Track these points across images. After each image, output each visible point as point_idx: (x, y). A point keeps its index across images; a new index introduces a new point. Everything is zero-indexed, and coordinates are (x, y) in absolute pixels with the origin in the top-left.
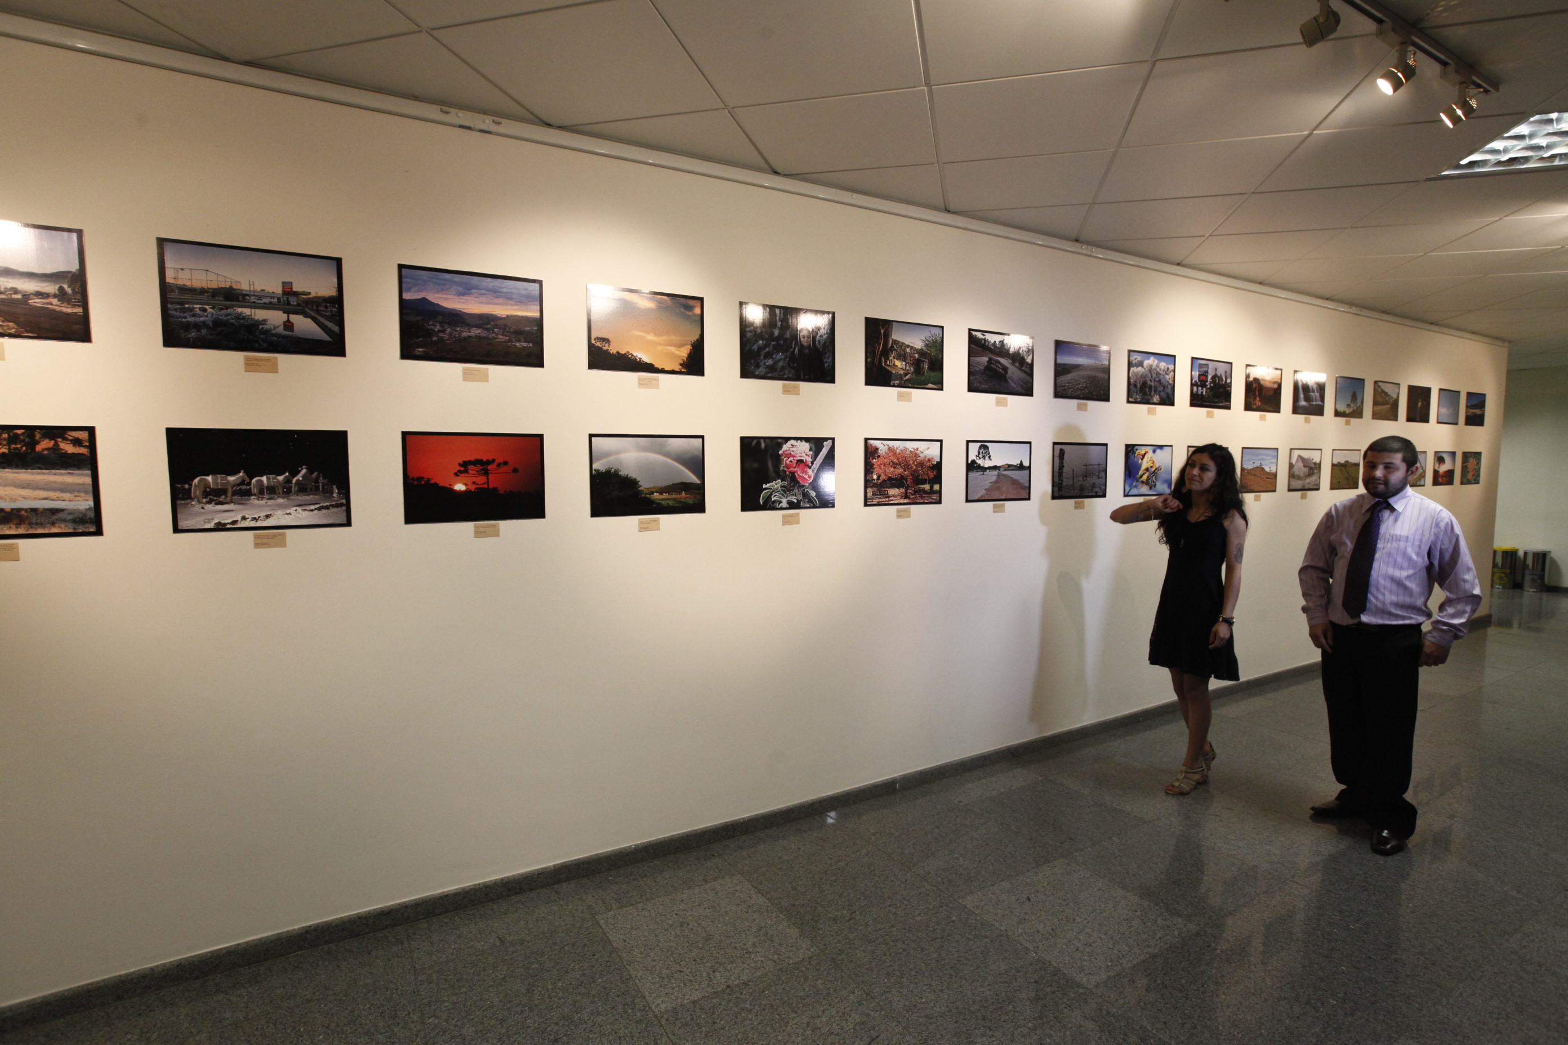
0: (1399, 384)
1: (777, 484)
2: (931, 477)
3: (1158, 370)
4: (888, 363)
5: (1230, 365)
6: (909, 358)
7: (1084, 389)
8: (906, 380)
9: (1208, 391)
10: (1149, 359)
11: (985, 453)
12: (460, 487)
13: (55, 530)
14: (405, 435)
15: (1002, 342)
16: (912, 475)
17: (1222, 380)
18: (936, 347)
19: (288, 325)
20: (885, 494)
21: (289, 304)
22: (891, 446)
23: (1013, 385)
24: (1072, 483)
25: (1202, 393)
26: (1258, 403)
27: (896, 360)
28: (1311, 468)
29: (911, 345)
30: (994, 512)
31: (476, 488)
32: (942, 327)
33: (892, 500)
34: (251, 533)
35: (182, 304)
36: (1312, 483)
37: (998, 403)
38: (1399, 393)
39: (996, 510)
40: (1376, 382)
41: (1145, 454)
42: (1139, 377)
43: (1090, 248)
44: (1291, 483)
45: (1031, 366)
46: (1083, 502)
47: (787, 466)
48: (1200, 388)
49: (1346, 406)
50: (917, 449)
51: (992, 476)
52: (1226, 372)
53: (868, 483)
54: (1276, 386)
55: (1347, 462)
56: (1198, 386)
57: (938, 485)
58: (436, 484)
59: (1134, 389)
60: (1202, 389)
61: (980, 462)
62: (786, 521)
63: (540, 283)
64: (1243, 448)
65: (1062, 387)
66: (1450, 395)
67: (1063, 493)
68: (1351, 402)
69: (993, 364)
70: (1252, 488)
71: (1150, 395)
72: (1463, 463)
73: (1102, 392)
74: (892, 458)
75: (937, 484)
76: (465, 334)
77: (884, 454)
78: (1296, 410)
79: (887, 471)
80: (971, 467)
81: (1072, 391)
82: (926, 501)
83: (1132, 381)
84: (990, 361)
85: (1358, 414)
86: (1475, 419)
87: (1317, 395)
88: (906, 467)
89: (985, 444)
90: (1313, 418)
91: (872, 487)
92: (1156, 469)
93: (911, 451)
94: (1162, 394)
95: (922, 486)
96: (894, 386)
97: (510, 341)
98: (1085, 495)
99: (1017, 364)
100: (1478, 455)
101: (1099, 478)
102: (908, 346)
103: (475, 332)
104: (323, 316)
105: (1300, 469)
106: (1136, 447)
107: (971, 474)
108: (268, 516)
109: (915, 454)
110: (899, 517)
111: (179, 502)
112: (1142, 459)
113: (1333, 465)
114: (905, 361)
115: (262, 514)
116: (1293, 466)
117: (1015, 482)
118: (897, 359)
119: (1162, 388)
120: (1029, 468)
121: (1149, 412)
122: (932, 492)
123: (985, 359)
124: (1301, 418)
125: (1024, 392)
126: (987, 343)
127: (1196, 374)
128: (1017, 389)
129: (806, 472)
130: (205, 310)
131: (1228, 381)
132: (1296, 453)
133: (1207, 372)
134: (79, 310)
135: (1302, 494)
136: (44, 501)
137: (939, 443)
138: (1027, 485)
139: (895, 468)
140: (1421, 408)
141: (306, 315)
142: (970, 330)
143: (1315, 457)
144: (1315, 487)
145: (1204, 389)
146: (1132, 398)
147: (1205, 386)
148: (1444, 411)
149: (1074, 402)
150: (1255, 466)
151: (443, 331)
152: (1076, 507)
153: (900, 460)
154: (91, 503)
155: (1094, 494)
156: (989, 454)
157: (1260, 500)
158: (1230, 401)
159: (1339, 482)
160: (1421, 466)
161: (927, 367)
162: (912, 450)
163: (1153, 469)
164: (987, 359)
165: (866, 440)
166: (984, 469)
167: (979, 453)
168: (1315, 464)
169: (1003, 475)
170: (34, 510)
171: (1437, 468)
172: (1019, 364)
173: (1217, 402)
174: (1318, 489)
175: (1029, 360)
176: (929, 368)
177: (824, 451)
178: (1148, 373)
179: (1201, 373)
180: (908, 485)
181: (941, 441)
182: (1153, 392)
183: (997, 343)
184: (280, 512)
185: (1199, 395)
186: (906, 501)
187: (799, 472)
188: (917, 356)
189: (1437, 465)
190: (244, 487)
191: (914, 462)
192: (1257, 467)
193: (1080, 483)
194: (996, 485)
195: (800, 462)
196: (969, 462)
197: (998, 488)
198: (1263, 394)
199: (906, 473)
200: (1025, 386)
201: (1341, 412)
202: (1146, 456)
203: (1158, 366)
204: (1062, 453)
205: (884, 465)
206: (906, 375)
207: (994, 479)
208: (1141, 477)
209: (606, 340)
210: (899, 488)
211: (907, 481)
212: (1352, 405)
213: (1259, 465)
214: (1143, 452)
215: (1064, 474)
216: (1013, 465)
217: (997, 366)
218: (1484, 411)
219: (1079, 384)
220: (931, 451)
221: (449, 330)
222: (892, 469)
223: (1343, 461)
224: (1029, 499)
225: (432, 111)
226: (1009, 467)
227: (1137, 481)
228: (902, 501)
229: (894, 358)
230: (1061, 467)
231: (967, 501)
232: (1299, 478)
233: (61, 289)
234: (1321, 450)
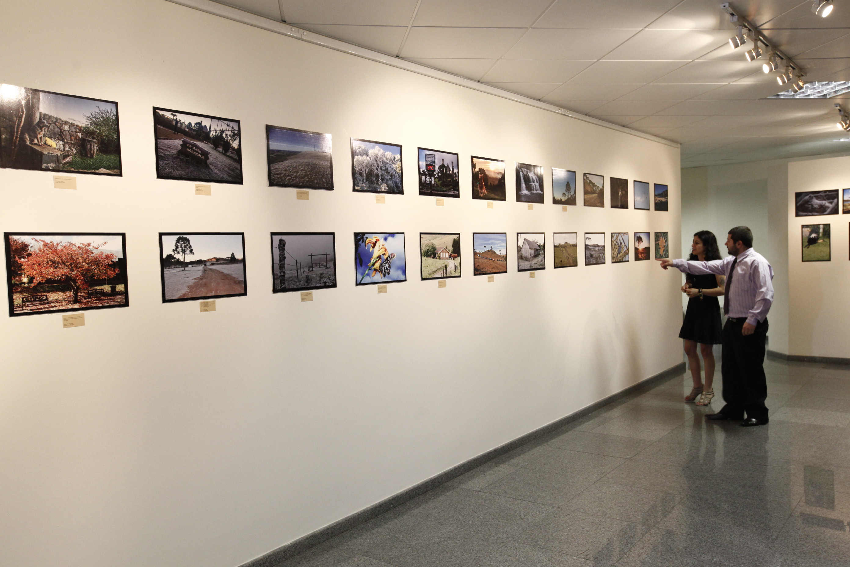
0: (603, 176)
2: (111, 277)
3: (384, 159)
4: (36, 141)
5: (456, 156)
6: (68, 137)
7: (304, 177)
8: (65, 163)
9: (437, 180)
10: (373, 148)
11: (185, 246)
15: (200, 124)
16: (82, 274)
17: (450, 170)
18: (108, 125)
20: (43, 300)
22: (47, 242)
23: (216, 171)
24: (296, 275)
25: (431, 182)
26: (485, 191)
27: (47, 139)
28: (537, 250)
29: (71, 121)
30: (202, 311)
32: (116, 104)
33: (55, 306)
36: (539, 264)
37: (199, 191)
38: (603, 184)
39: (203, 309)
40: (585, 174)
41: (376, 242)
42: (364, 165)
43: (302, 31)
44: (520, 264)
45: (239, 151)
46: (311, 293)
48: (428, 177)
49: (562, 195)
50: (89, 245)
51: (197, 271)
52: (452, 162)
53: (13, 288)
54: (500, 176)
55: (566, 243)
56: (426, 176)
57: (123, 285)
59: (360, 178)
60: (431, 178)
61: (179, 256)
64: (474, 234)
65: (277, 174)
66: (642, 185)
67: (286, 285)
68: (566, 191)
69: (189, 148)
70: (485, 270)
71: (377, 183)
72: (656, 241)
73: (324, 180)
74: (51, 256)
75: (121, 283)
77: (38, 252)
78: (519, 198)
79: (44, 271)
80: (168, 262)
81: (289, 179)
82: (106, 305)
83: (357, 169)
84: (185, 144)
85: (572, 201)
86: (662, 206)
87: (537, 184)
88: (74, 264)
89: (185, 236)
90: (535, 205)
91: (21, 292)
92: (389, 256)
93: (79, 247)
94: (390, 182)
95: (98, 288)
96: (47, 169)
98: (312, 286)
99: (220, 149)
100: (665, 234)
101: (327, 268)
102: (66, 123)
105: (527, 251)
106: (366, 235)
107: (167, 271)
109: (86, 250)
110: (65, 326)
112: (373, 247)
113: (555, 246)
114: (63, 140)
116: (521, 249)
117: (226, 277)
118: (50, 138)
119: (389, 177)
120: (244, 260)
121: (378, 200)
122: (114, 293)
123: (177, 143)
124: (524, 205)
125: (230, 179)
126: (179, 125)
127: (423, 164)
128: (222, 176)
131: (456, 171)
132: (522, 237)
133: (434, 162)
135: (531, 274)
138: (243, 279)
139: (56, 268)
140: (621, 197)
142: (155, 109)
143: (539, 240)
144: (541, 267)
145: (433, 178)
146: (358, 186)
147: (434, 175)
148: (638, 199)
149: (293, 191)
150: (487, 250)
152: (303, 300)
153: (64, 258)
155: (322, 285)
156: (190, 247)
157: (493, 281)
158: (458, 190)
159: (561, 261)
160: (625, 245)
161: (96, 148)
162: (81, 246)
163: (384, 257)
164: (181, 142)
165: (7, 235)
166: (185, 265)
167: (177, 247)
168: (539, 246)
169: (211, 269)
171: (637, 247)
172: (223, 149)
173: (446, 191)
174: (544, 268)
175: (235, 145)
176: (100, 150)
178: (374, 162)
179: (429, 163)
180: (78, 287)
181: (123, 235)
182: (380, 181)
183: (193, 124)
185: (428, 184)
186: (76, 306)
188: (80, 135)
189: (637, 243)
191: (85, 260)
192: (489, 251)
193: (305, 274)
194: (202, 282)
196: (165, 256)
197: (205, 285)
198: (489, 184)
199: (73, 273)
200: (232, 173)
201: (558, 200)
202: (377, 244)
203: (384, 155)
204: (282, 244)
205: (39, 265)
206: (65, 157)
207: (199, 274)
208: (373, 265)
210: (64, 290)
211: (75, 282)
212: (567, 194)
213: (490, 249)
214: (374, 240)
215: (286, 266)
216: (222, 259)
217: (194, 151)
218: (667, 199)
219: (297, 172)
222: (52, 270)
223: (563, 243)
224: (245, 294)
226: (218, 261)
227: (369, 270)
228: (70, 307)
229: (44, 136)
230: (282, 258)
231: (165, 301)
232: (527, 259)
234: (544, 233)
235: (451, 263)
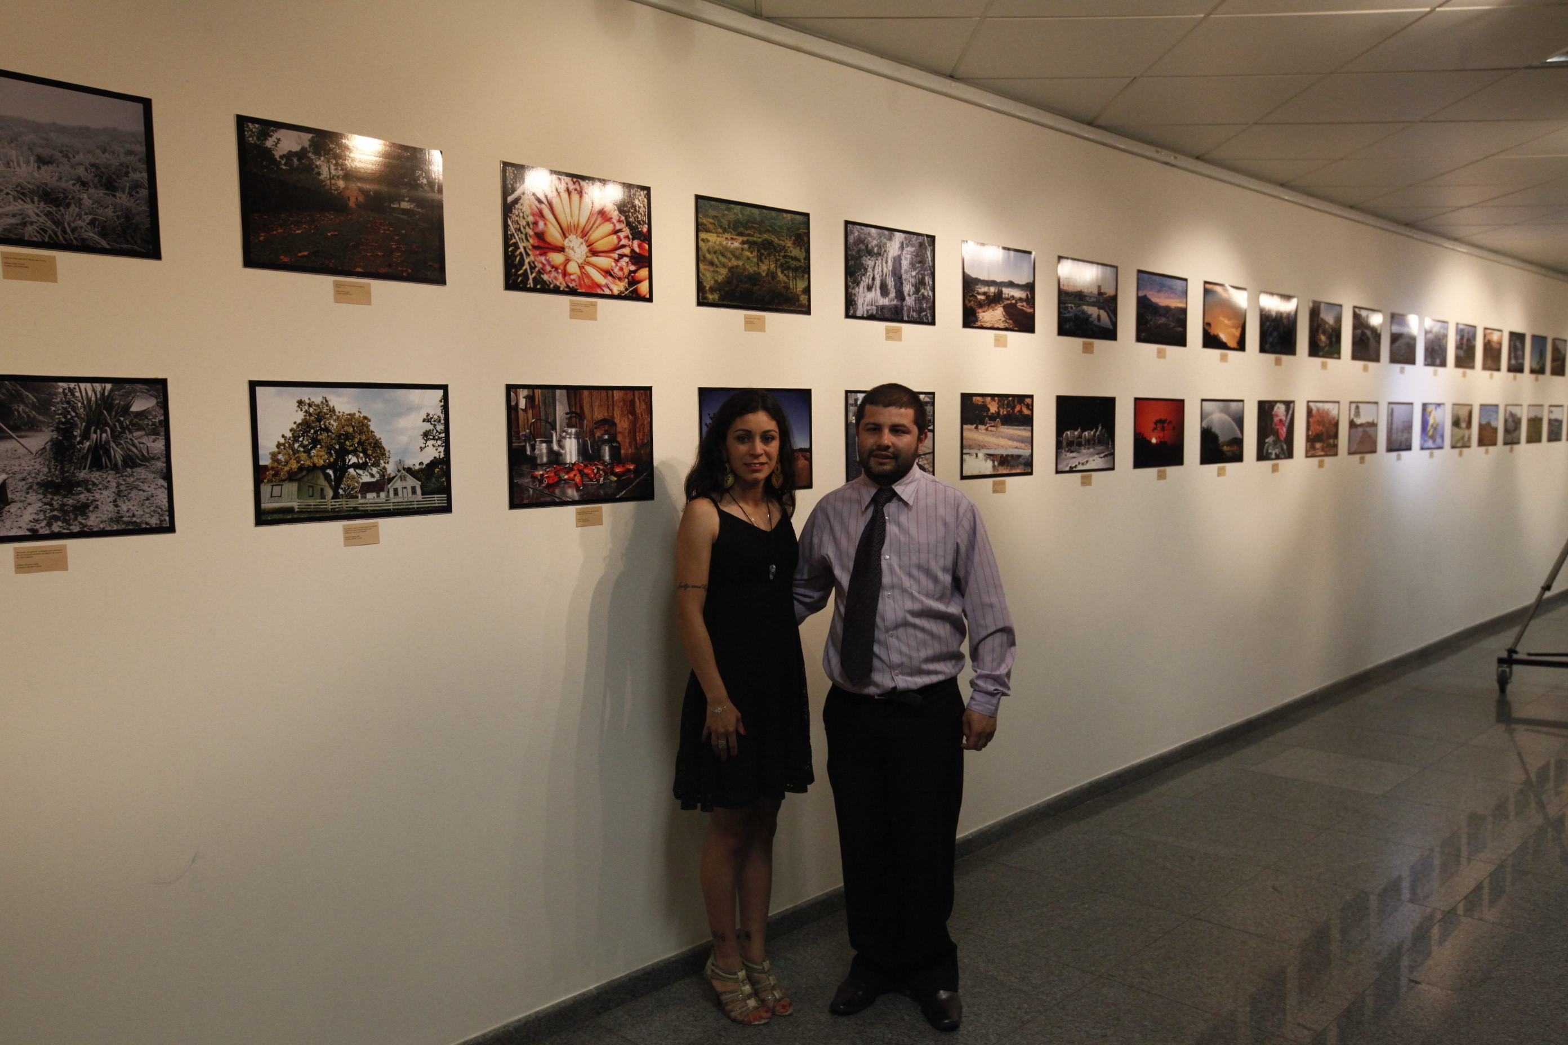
1: (1270, 440)
2: (1334, 433)
3: (1437, 334)
4: (1318, 337)
5: (1476, 329)
6: (1327, 333)
7: (1403, 355)
8: (1325, 352)
9: (1464, 352)
10: (1435, 326)
11: (1358, 412)
12: (1154, 441)
13: (1018, 471)
14: (1136, 400)
16: (1326, 431)
17: (1471, 343)
18: (1339, 322)
19: (1099, 316)
20: (1314, 448)
21: (1099, 302)
22: (1318, 407)
23: (1371, 353)
24: (1396, 438)
25: (1460, 354)
27: (1322, 336)
28: (1516, 423)
29: (1328, 322)
30: (1360, 462)
31: (1161, 442)
32: (1341, 306)
33: (1317, 453)
34: (1079, 475)
35: (1065, 304)
36: (1517, 437)
37: (1365, 368)
39: (1362, 461)
40: (1553, 340)
41: (1432, 411)
42: (1430, 341)
44: (1504, 437)
45: (1380, 339)
46: (1401, 454)
47: (1276, 425)
48: (1460, 351)
49: (1536, 364)
50: (1329, 409)
51: (1360, 429)
52: (1473, 335)
53: (1308, 436)
54: (1499, 347)
55: (1537, 416)
56: (1458, 349)
57: (1337, 441)
58: (1145, 438)
59: (1428, 354)
61: (1355, 420)
62: (1275, 469)
63: (1186, 280)
64: (1480, 405)
65: (1394, 353)
67: (1393, 447)
68: (1540, 360)
69: (1364, 337)
70: (1484, 441)
71: (1436, 358)
73: (1412, 357)
74: (1317, 417)
75: (1335, 438)
76: (1160, 322)
77: (1315, 414)
78: (1509, 368)
79: (1316, 428)
80: (1352, 424)
81: (1398, 357)
82: (1332, 453)
83: (1428, 345)
84: (1362, 335)
85: (1543, 370)
87: (1521, 353)
88: (1324, 425)
89: (1358, 404)
90: (1519, 375)
91: (1309, 441)
92: (1437, 425)
94: (1441, 356)
95: (1331, 441)
96: (1322, 356)
97: (1175, 327)
98: (1401, 448)
99: (1374, 337)
101: (1408, 434)
103: (1163, 320)
104: (1110, 310)
105: (1510, 423)
106: (1428, 406)
107: (1351, 431)
108: (1087, 462)
109: (1327, 413)
110: (1318, 467)
111: (1059, 451)
112: (1430, 416)
113: (1528, 419)
114: (1325, 335)
115: (1085, 460)
116: (1507, 421)
117: (1370, 437)
118: (1323, 334)
119: (1440, 352)
120: (1378, 425)
121: (1435, 373)
122: (1334, 445)
123: (1359, 332)
124: (1510, 376)
125: (1376, 359)
126: (1360, 319)
127: (1457, 337)
128: (1373, 356)
129: (1282, 429)
130: (1072, 308)
131: (1475, 342)
132: (1509, 409)
133: (1464, 336)
134: (1032, 310)
135: (1511, 447)
136: (1017, 450)
137: (1337, 405)
138: (1376, 440)
139: (1319, 425)
141: (1106, 311)
142: (1355, 307)
143: (1518, 412)
144: (1518, 441)
145: (1462, 351)
146: (1426, 361)
147: (1463, 348)
149: (1399, 366)
150: (1486, 421)
151: (1151, 320)
152: (1398, 459)
153: (1321, 418)
154: (1030, 451)
155: (1406, 448)
156: (1361, 413)
157: (1488, 453)
158: (1475, 361)
159: (1531, 436)
161: (1334, 339)
162: (1326, 410)
163: (1435, 425)
165: (1308, 402)
166: (1357, 426)
167: (1355, 412)
168: (1519, 419)
169: (1365, 431)
170: (1012, 456)
172: (1374, 334)
173: (1468, 363)
174: (1520, 443)
175: (1379, 335)
177: (1290, 412)
178: (1435, 337)
179: (1461, 336)
180: (1324, 440)
181: (1339, 403)
182: (1437, 356)
183: (1366, 319)
184: (1091, 459)
185: (1459, 356)
187: (1280, 431)
188: (1330, 331)
190: (1080, 440)
191: (1326, 420)
193: (1400, 439)
194: (1362, 441)
195: (1281, 420)
196: (1351, 420)
197: (1363, 443)
198: (1492, 354)
199: (1324, 430)
200: (1376, 354)
201: (1533, 369)
202: (1433, 414)
203: (1439, 331)
204: (1392, 411)
205: (1315, 423)
206: (1326, 347)
207: (1360, 435)
208: (1429, 432)
209: (1209, 324)
210: (1320, 442)
211: (1324, 437)
212: (1540, 363)
213: (1488, 421)
215: (1392, 431)
216: (1369, 423)
219: (1402, 351)
220: (1333, 410)
221: (1154, 319)
222: (1318, 427)
223: (1534, 416)
224: (1376, 452)
225: (1150, 151)
227: (1427, 436)
228: (1321, 453)
229: (1320, 333)
230: (1391, 424)
231: (1349, 453)
232: (1509, 432)
233: (1027, 295)
234: (1522, 405)
235: (1466, 432)
